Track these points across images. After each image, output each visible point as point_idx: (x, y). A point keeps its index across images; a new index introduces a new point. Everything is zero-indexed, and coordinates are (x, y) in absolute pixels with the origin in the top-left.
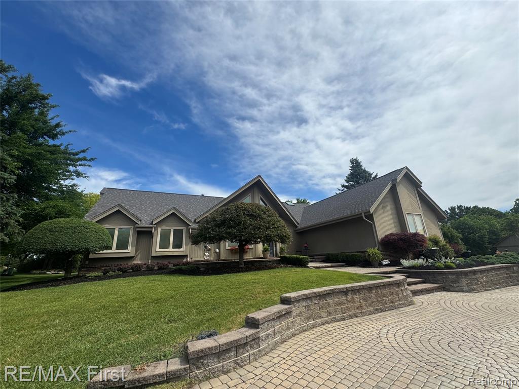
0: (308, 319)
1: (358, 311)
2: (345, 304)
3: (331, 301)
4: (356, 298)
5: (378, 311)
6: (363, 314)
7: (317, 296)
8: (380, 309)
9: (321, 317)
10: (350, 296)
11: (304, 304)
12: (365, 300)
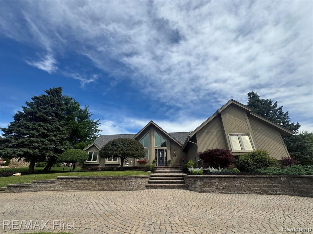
0: (65, 187)
1: (92, 188)
2: (86, 184)
3: (79, 182)
4: (94, 182)
5: (104, 190)
6: (94, 190)
7: (73, 179)
8: (106, 189)
9: (72, 187)
10: (91, 180)
11: (65, 180)
12: (98, 184)
